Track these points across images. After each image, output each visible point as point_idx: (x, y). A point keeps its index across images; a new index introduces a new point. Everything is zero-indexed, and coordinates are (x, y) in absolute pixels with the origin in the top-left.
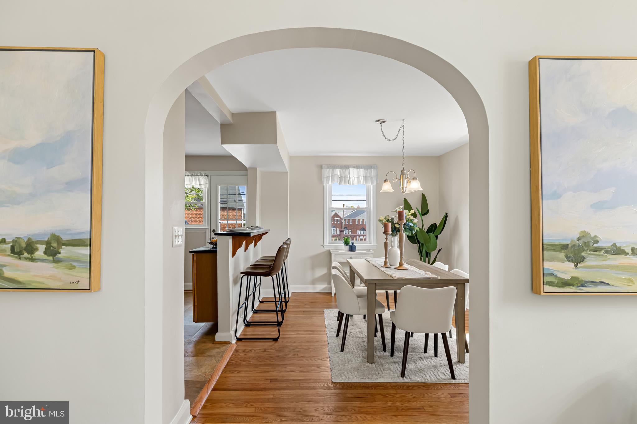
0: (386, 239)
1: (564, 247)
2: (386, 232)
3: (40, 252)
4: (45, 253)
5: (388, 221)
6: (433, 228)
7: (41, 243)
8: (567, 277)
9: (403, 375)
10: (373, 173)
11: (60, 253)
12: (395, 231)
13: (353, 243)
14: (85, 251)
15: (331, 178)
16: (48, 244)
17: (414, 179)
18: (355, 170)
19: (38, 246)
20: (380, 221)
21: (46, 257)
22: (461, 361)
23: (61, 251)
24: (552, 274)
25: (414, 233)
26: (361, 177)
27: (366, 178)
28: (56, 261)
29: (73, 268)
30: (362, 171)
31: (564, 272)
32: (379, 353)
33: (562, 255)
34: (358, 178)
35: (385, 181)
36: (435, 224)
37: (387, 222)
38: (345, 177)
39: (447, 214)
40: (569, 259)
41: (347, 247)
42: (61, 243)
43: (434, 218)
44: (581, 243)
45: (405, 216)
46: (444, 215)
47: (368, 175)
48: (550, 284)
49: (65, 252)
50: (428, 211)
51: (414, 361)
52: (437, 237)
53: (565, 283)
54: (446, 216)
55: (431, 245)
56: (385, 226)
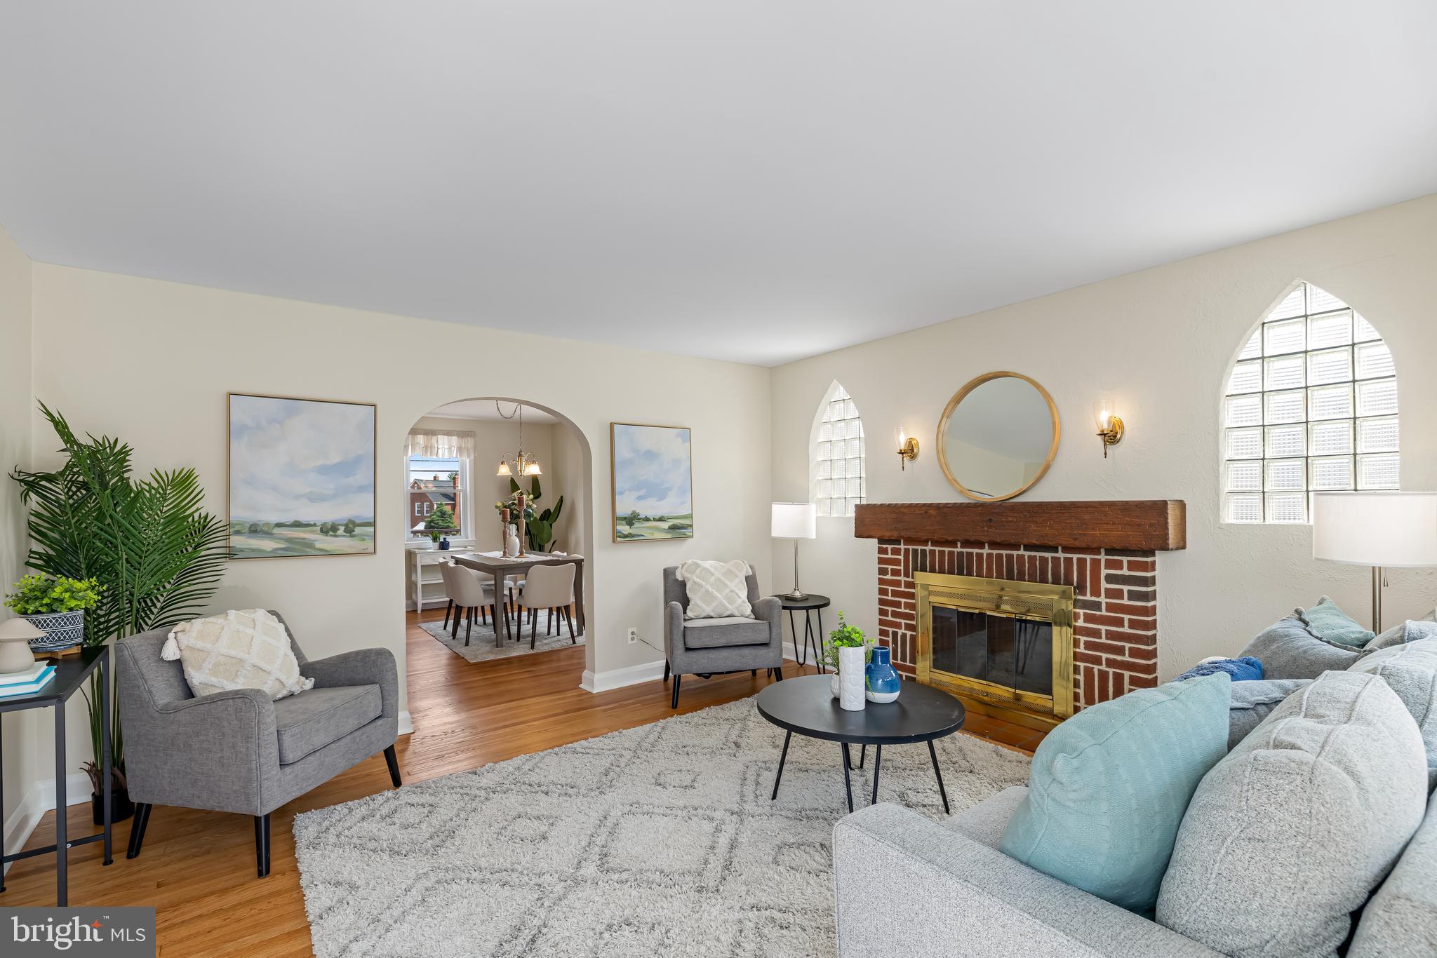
0: (505, 527)
1: (625, 518)
2: (504, 519)
3: (341, 530)
4: (344, 531)
5: (505, 507)
6: (547, 515)
7: (342, 525)
8: (626, 533)
9: (533, 647)
10: (470, 442)
11: (354, 531)
12: (515, 518)
13: (445, 539)
14: (371, 529)
15: (410, 447)
16: (346, 526)
17: (533, 462)
18: (446, 437)
19: (340, 527)
20: (497, 507)
21: (345, 534)
22: (580, 633)
23: (356, 530)
24: (620, 532)
25: (532, 519)
26: (453, 448)
27: (460, 449)
28: (352, 536)
29: (364, 540)
30: (454, 439)
31: (625, 531)
32: (506, 642)
33: (624, 522)
34: (450, 448)
35: (502, 463)
36: (549, 510)
37: (505, 509)
38: (431, 447)
39: (562, 497)
40: (628, 524)
41: (437, 544)
42: (356, 525)
43: (547, 502)
44: (632, 516)
45: (525, 500)
46: (559, 498)
47: (463, 446)
48: (619, 537)
49: (358, 530)
50: (540, 494)
51: (540, 641)
52: (551, 525)
53: (626, 536)
54: (561, 500)
55: (545, 536)
56: (503, 513)
